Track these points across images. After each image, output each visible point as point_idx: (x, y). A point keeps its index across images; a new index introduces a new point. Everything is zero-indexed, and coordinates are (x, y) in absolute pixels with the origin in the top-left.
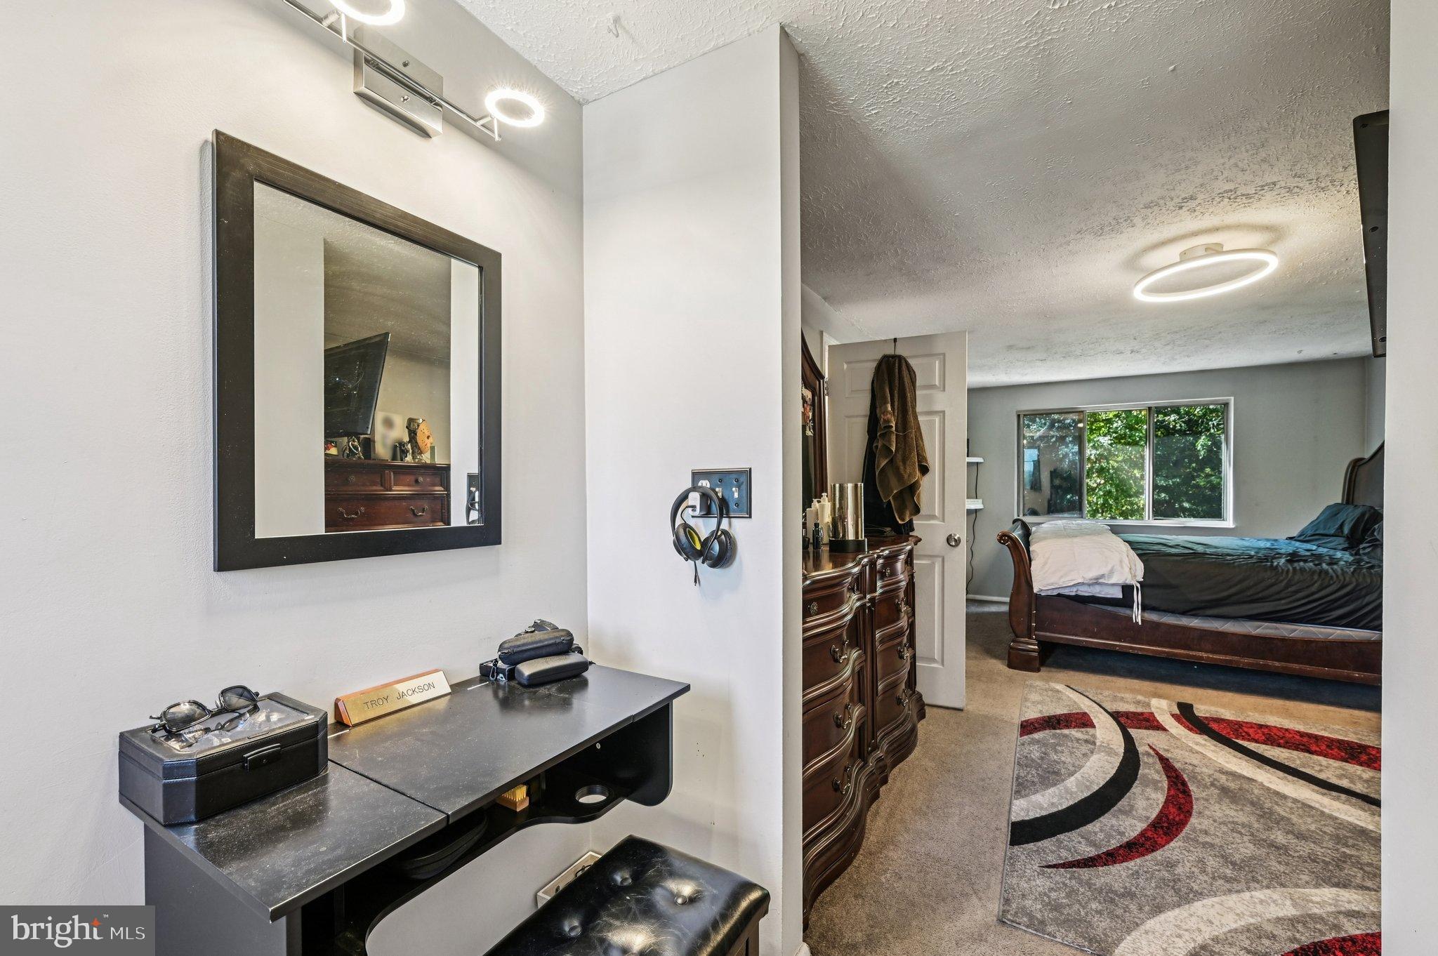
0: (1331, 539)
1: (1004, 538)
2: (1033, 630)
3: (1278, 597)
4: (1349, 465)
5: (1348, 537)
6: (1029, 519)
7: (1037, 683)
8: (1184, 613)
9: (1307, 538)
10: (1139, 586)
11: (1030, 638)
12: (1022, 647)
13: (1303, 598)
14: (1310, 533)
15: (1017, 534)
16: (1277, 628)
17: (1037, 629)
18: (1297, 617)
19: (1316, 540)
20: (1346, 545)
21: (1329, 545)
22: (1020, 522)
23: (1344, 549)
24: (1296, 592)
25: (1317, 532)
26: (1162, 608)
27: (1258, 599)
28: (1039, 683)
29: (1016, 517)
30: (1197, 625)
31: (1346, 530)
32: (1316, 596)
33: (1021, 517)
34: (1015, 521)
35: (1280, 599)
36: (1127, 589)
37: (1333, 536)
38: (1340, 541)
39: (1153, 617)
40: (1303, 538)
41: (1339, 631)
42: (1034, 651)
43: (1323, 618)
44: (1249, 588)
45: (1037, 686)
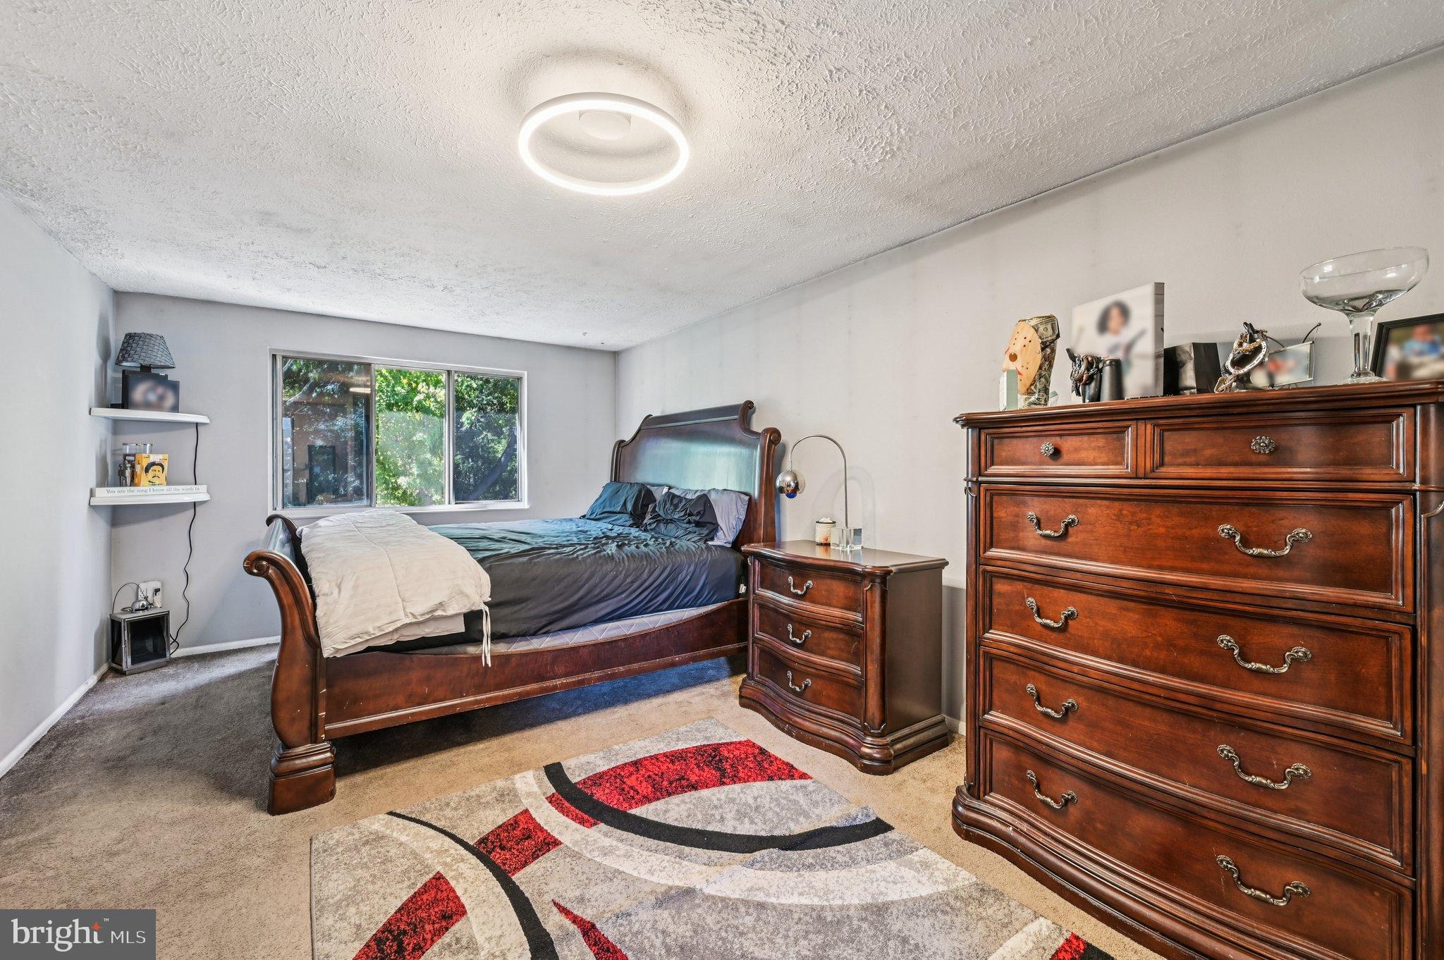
0: (618, 516)
1: (257, 564)
2: (320, 722)
3: (619, 591)
4: (615, 446)
5: (631, 514)
6: (292, 513)
7: (336, 836)
8: (535, 634)
9: (598, 517)
10: (487, 609)
11: (315, 740)
12: (299, 763)
13: (639, 588)
14: (599, 511)
15: (281, 552)
16: (618, 627)
17: (329, 720)
18: (633, 610)
19: (606, 517)
20: (631, 522)
21: (618, 522)
22: (279, 521)
23: (631, 526)
24: (633, 582)
25: (605, 510)
26: (512, 634)
27: (604, 597)
28: (340, 834)
29: (271, 513)
30: (549, 644)
31: (629, 507)
32: (647, 584)
33: (280, 512)
34: (270, 521)
35: (622, 593)
36: (472, 618)
37: (619, 513)
38: (625, 518)
39: (502, 648)
40: (593, 516)
41: (662, 617)
42: (323, 763)
43: (651, 606)
44: (595, 586)
45: (338, 843)
